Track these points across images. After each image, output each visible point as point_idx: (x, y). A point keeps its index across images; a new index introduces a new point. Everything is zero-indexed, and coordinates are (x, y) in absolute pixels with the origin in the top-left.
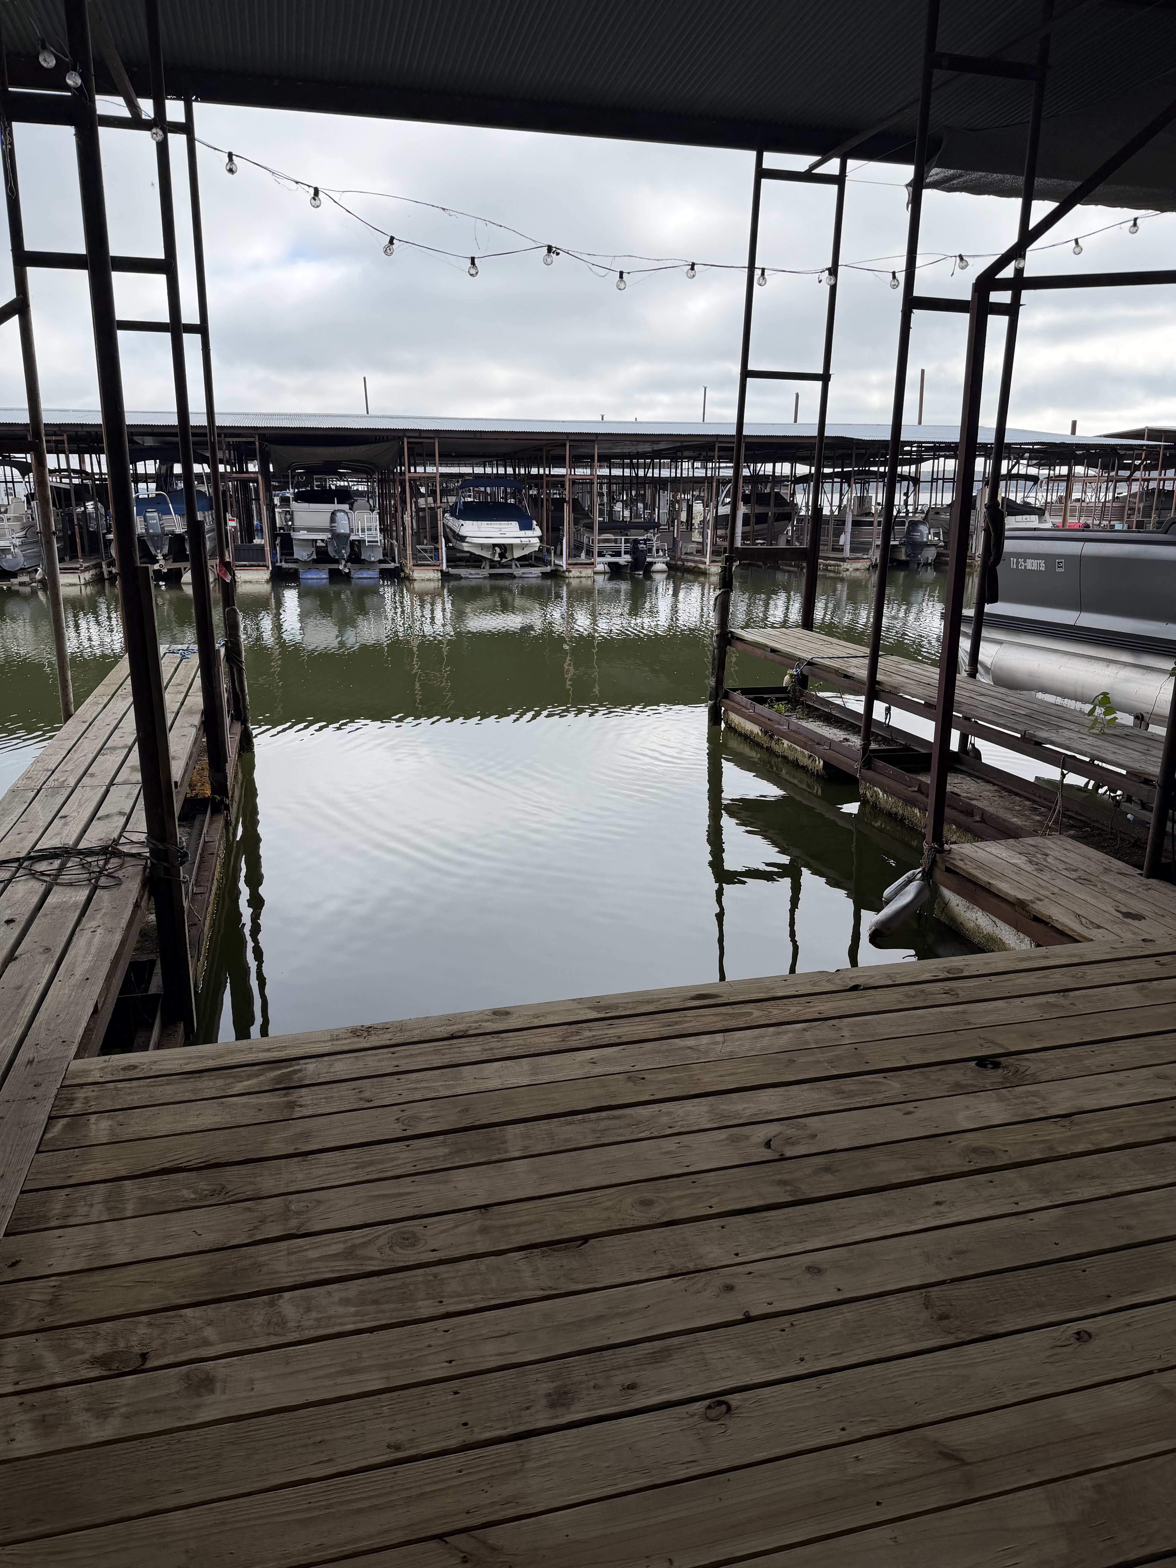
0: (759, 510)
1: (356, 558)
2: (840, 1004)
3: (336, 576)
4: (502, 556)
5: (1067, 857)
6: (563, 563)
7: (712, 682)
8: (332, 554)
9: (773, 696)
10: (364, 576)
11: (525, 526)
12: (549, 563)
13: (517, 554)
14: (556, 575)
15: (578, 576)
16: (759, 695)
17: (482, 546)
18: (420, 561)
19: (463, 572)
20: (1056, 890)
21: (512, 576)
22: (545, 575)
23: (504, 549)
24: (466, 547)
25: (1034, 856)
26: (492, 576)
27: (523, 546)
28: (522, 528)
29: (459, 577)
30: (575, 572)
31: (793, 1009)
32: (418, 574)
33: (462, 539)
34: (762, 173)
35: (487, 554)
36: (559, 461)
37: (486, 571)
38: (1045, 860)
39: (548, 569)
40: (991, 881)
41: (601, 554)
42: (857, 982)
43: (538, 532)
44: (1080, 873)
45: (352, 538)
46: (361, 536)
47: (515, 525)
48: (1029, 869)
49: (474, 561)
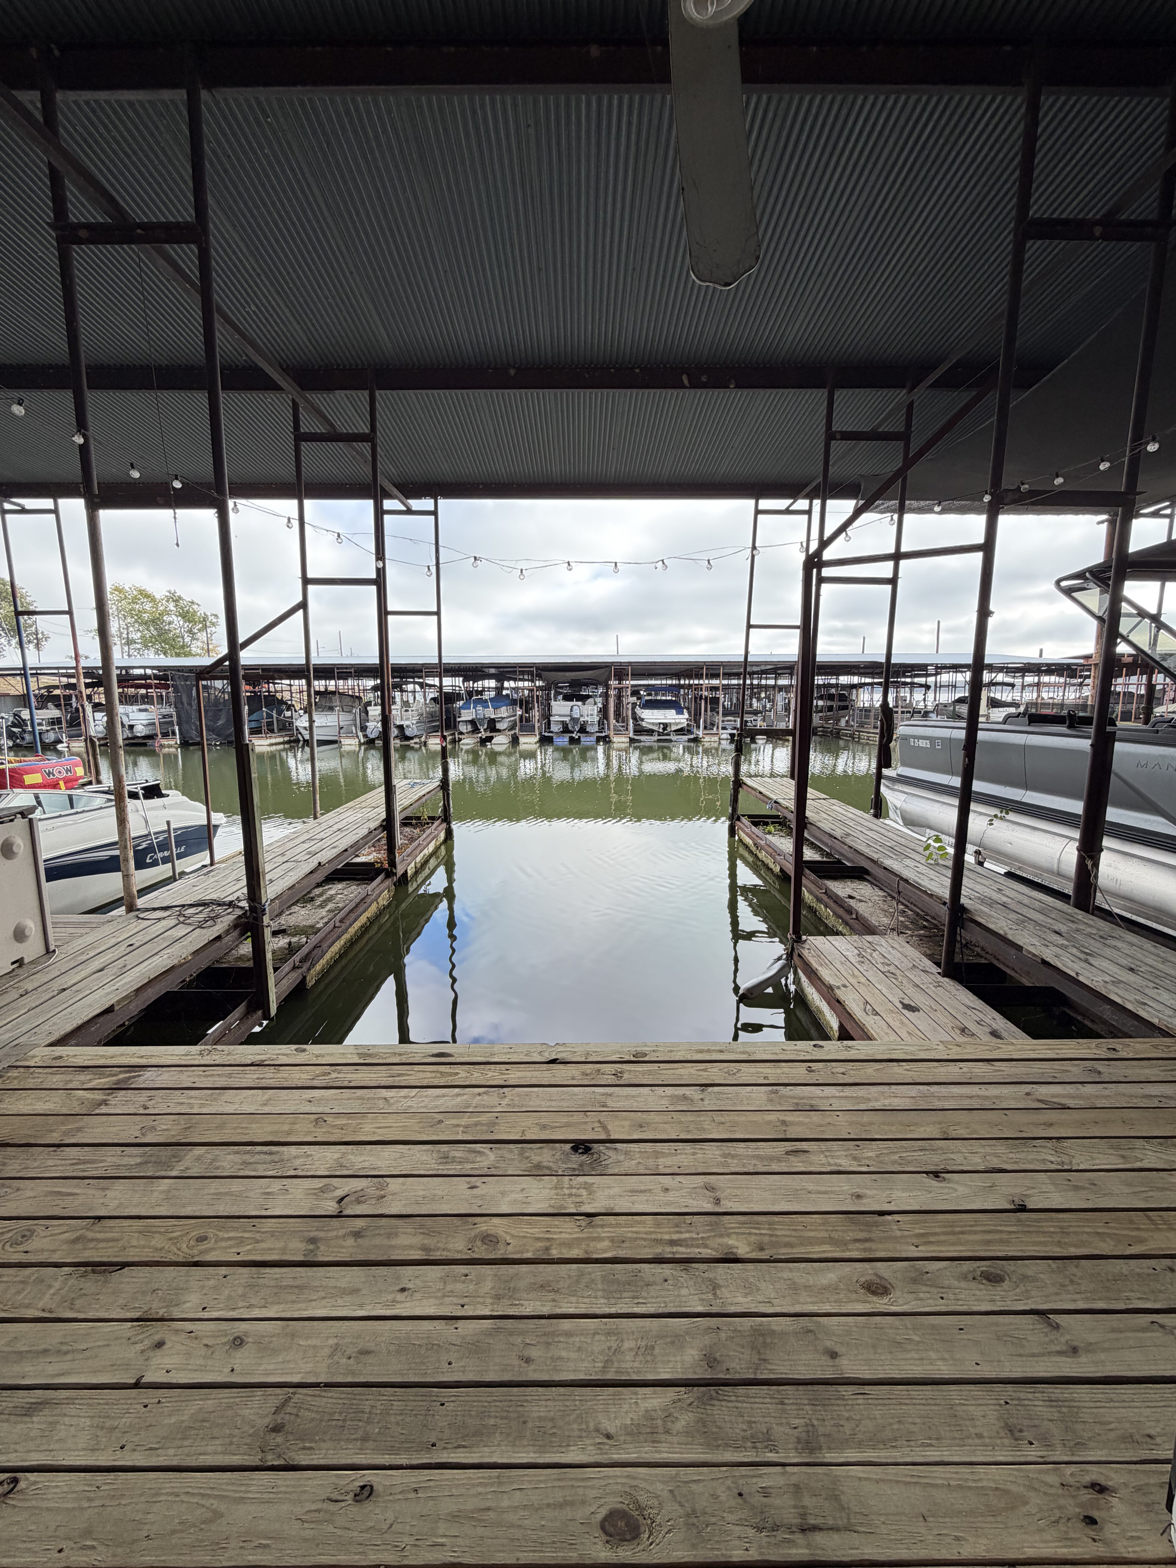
0: (829, 703)
1: (583, 730)
2: (529, 1074)
3: (572, 741)
4: (664, 729)
5: (889, 953)
6: (700, 733)
7: (730, 811)
8: (570, 728)
9: (769, 820)
10: (586, 740)
11: (680, 711)
12: (692, 733)
13: (674, 728)
14: (696, 740)
15: (709, 741)
16: (758, 820)
17: (653, 724)
18: (618, 732)
19: (642, 738)
20: (863, 980)
21: (671, 741)
22: (690, 740)
23: (666, 726)
24: (644, 724)
25: (865, 951)
26: (659, 741)
27: (677, 724)
28: (678, 713)
29: (639, 741)
30: (707, 739)
31: (490, 1074)
32: (615, 739)
33: (642, 720)
34: (758, 512)
35: (656, 728)
36: (699, 676)
37: (656, 738)
38: (871, 955)
39: (692, 737)
40: (819, 968)
41: (724, 728)
42: (559, 1056)
43: (686, 715)
44: (892, 969)
45: (582, 719)
46: (586, 719)
47: (673, 711)
48: (853, 961)
49: (650, 732)
